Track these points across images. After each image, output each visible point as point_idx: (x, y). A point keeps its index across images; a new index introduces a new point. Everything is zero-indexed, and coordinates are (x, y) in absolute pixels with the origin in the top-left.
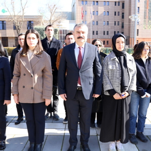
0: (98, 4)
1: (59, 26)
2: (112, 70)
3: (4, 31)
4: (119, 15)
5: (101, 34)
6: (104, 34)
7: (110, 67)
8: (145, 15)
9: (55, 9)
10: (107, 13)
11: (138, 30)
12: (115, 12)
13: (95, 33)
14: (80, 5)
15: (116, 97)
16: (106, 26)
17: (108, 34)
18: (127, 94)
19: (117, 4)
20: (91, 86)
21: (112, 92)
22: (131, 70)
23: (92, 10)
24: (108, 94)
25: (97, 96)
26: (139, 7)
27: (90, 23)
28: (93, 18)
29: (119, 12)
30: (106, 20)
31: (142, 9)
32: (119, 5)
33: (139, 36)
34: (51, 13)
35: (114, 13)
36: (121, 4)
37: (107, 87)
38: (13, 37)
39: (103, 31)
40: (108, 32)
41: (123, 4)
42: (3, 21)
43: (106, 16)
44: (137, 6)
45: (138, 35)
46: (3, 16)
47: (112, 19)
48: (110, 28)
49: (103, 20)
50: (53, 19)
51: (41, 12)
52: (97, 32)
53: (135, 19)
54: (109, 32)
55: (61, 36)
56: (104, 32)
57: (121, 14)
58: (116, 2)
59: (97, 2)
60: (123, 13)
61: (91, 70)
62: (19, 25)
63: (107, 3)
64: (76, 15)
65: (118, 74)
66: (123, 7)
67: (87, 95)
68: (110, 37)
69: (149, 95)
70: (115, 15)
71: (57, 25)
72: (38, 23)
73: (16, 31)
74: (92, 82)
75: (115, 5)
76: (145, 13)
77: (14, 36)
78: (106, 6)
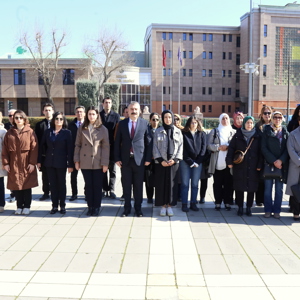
0: (191, 39)
1: (121, 77)
2: (160, 141)
3: (21, 87)
4: (230, 58)
5: (197, 94)
6: (204, 93)
7: (159, 139)
8: (277, 59)
9: (113, 47)
10: (208, 54)
11: (264, 86)
12: (224, 54)
13: (187, 90)
14: (159, 41)
15: (164, 164)
16: (208, 78)
17: (210, 92)
18: (173, 162)
19: (227, 38)
20: (142, 155)
21: (161, 160)
22: (177, 142)
23: (182, 50)
24: (157, 162)
25: (147, 164)
26: (265, 46)
27: (177, 73)
28: (183, 63)
29: (230, 53)
30: (208, 68)
31: (272, 49)
32: (230, 40)
33: (268, 98)
34: (107, 55)
35: (222, 55)
36: (234, 38)
37: (156, 156)
38: (37, 99)
39: (201, 86)
40: (210, 89)
41: (238, 39)
42: (20, 70)
43: (207, 60)
44: (263, 43)
45: (264, 95)
46: (20, 60)
47: (218, 65)
48: (214, 81)
49: (201, 67)
50: (109, 65)
51: (88, 53)
52: (191, 89)
53: (250, 69)
54: (213, 90)
55: (124, 97)
56: (204, 89)
57: (234, 56)
58: (225, 35)
59: (191, 34)
60: (238, 56)
61: (142, 141)
62: (48, 76)
63: (208, 37)
64: (152, 57)
65: (165, 145)
66: (238, 44)
67: (138, 161)
68: (214, 99)
69: (197, 165)
70: (224, 58)
71: (118, 77)
72: (83, 73)
73: (43, 87)
74: (143, 151)
75: (224, 40)
76: (277, 55)
77: (39, 96)
78: (208, 42)
